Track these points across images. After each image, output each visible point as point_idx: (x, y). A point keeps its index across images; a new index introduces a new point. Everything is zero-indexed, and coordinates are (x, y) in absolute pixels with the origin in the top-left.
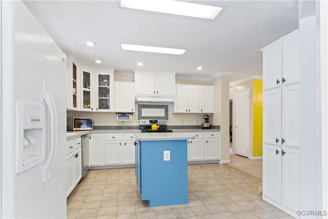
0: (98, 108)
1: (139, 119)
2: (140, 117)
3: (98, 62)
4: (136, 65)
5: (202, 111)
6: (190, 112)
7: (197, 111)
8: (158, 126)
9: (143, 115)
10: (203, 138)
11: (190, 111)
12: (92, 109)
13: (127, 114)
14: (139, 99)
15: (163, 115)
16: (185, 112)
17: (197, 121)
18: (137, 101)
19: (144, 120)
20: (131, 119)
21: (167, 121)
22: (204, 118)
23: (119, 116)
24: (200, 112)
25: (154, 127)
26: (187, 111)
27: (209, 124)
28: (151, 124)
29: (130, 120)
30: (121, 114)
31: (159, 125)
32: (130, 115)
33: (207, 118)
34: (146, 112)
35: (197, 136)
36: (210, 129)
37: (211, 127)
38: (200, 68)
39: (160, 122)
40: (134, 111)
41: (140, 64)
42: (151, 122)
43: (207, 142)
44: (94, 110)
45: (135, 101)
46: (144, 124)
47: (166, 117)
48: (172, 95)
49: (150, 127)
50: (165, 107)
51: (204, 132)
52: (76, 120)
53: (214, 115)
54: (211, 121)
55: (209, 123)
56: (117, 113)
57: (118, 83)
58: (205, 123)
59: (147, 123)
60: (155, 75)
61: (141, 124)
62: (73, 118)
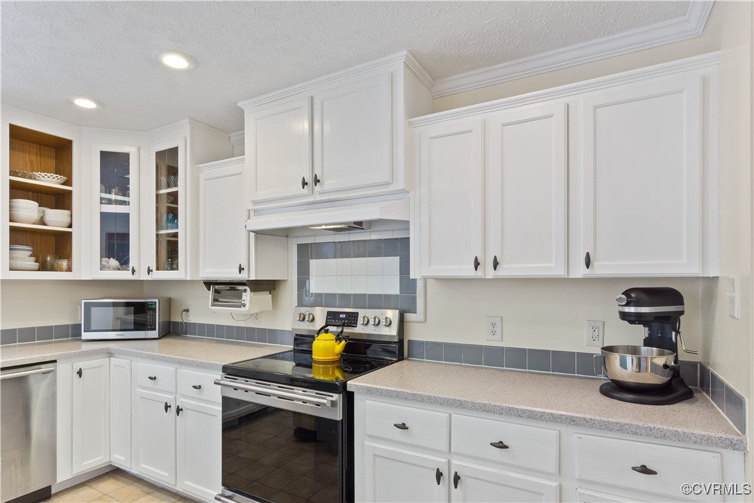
0: (153, 267)
5: (589, 262)
7: (552, 267)
9: (315, 286)
11: (495, 268)
12: (133, 271)
15: (394, 286)
17: (598, 326)
19: (307, 311)
21: (411, 317)
26: (477, 264)
29: (239, 309)
32: (245, 291)
34: (324, 276)
39: (367, 322)
42: (330, 318)
44: (143, 276)
48: (388, 184)
52: (94, 310)
53: (720, 292)
56: (208, 284)
59: (319, 322)
60: (312, 99)
61: (296, 326)
62: (83, 301)
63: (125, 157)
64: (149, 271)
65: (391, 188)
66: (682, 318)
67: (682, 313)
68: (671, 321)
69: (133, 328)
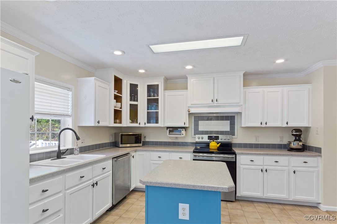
0: (146, 123)
1: (195, 135)
2: (197, 132)
3: (142, 71)
4: (185, 68)
5: (287, 123)
6: (268, 125)
7: (279, 124)
8: (218, 144)
9: (201, 129)
10: (287, 165)
11: (266, 124)
12: (140, 124)
13: (179, 129)
14: (193, 111)
15: (228, 129)
16: (259, 125)
17: (282, 138)
18: (190, 113)
19: (201, 136)
20: (184, 135)
21: (233, 137)
22: (293, 135)
23: (170, 131)
24: (285, 125)
25: (214, 145)
26: (261, 124)
27: (301, 144)
28: (209, 140)
29: (182, 135)
30: (171, 129)
31: (220, 142)
32: (183, 130)
33: (298, 133)
34: (204, 126)
35: (276, 162)
36: (303, 151)
37: (304, 149)
38: (280, 61)
39: (223, 138)
40: (187, 125)
41: (189, 67)
42: (210, 138)
43: (294, 172)
44: (142, 125)
45: (188, 113)
46: (201, 140)
47: (232, 132)
48: (238, 103)
49: (208, 145)
50: (231, 118)
51: (291, 157)
52: (123, 137)
53: (311, 129)
54: (306, 139)
55: (300, 141)
56: (168, 128)
57: (168, 93)
58: (295, 141)
59: (205, 139)
60: (214, 78)
61: (197, 140)
62: (120, 134)
63: (137, 86)
64: (145, 124)
65: (239, 104)
66: (302, 135)
67: (302, 134)
68: (300, 136)
69: (134, 143)
